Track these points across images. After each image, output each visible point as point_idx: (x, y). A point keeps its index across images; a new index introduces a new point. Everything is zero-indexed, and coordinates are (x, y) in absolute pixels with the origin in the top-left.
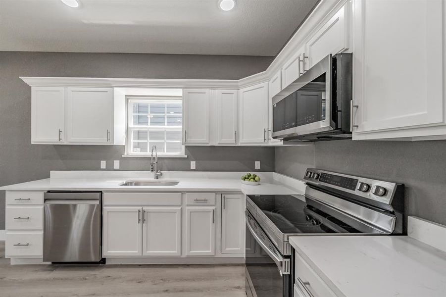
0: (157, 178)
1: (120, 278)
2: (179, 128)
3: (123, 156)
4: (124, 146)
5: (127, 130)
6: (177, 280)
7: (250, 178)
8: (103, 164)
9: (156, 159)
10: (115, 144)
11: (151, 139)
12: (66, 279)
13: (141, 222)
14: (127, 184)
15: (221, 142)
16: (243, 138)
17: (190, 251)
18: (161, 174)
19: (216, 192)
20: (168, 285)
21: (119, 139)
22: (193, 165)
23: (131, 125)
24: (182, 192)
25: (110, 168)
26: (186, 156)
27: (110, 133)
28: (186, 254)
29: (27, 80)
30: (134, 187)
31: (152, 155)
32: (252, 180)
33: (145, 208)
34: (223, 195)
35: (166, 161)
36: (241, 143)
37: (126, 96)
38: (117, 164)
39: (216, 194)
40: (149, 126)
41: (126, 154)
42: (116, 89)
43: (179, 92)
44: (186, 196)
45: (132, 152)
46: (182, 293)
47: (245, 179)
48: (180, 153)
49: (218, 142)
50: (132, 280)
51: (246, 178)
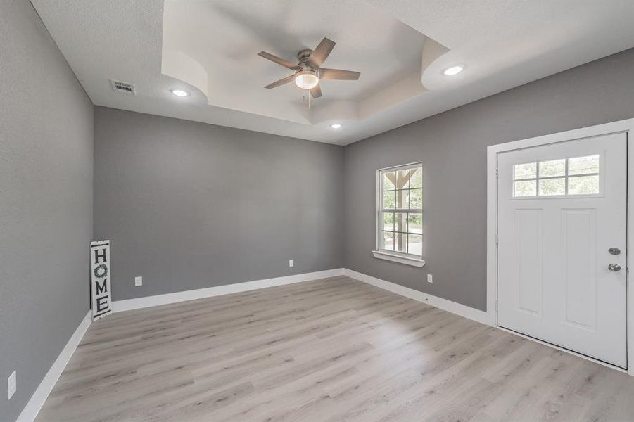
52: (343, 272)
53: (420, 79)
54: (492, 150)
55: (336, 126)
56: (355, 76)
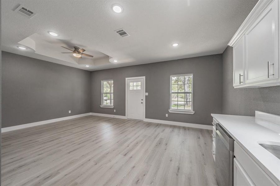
52: (91, 114)
53: (109, 60)
54: (126, 79)
55: (87, 66)
56: (92, 57)
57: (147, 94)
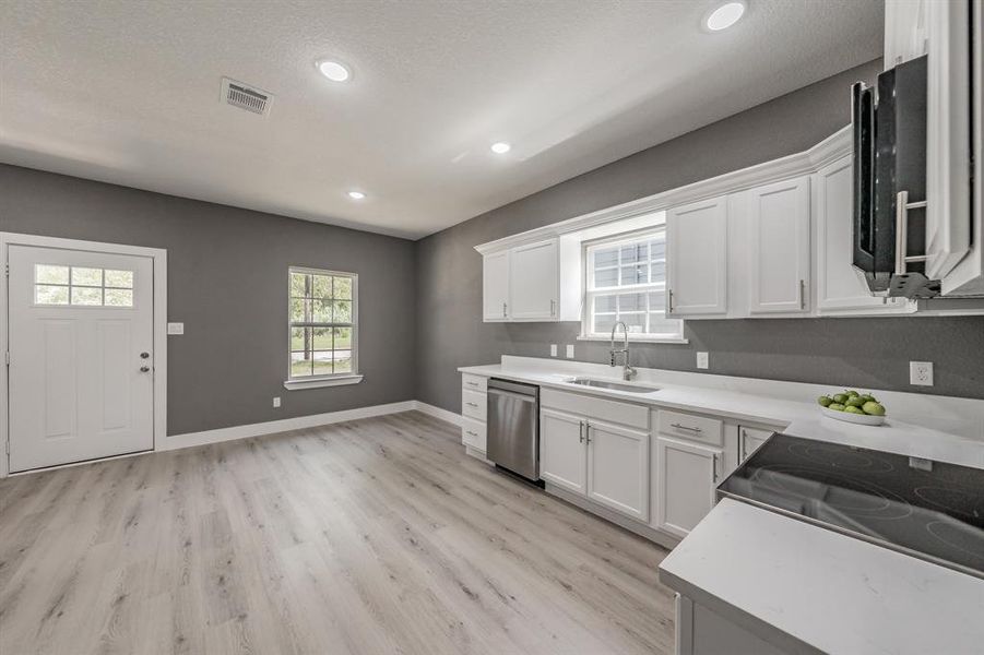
0: (628, 380)
1: (555, 513)
2: (662, 287)
3: (578, 338)
4: (580, 323)
5: (585, 298)
6: (631, 556)
7: (847, 403)
8: (554, 349)
9: (626, 345)
10: (562, 319)
11: (622, 308)
12: (502, 487)
13: (584, 441)
14: (578, 382)
15: (758, 310)
16: (825, 297)
17: (665, 521)
18: (635, 372)
19: (724, 419)
20: (615, 557)
21: (570, 310)
22: (702, 359)
23: (592, 288)
24: (652, 407)
25: (562, 356)
26: (686, 341)
27: (555, 304)
28: (656, 524)
29: (479, 249)
30: (588, 387)
31: (613, 338)
32: (851, 408)
33: (591, 421)
34: (742, 429)
35: (646, 349)
36: (823, 310)
37: (582, 242)
38: (570, 351)
39: (724, 423)
40: (620, 287)
41: (583, 334)
42: (563, 238)
43: (660, 217)
44: (658, 414)
45: (591, 332)
46: (630, 577)
47: (828, 403)
48: (675, 333)
49: (750, 310)
50: (567, 523)
51: (833, 402)
57: (178, 328)
